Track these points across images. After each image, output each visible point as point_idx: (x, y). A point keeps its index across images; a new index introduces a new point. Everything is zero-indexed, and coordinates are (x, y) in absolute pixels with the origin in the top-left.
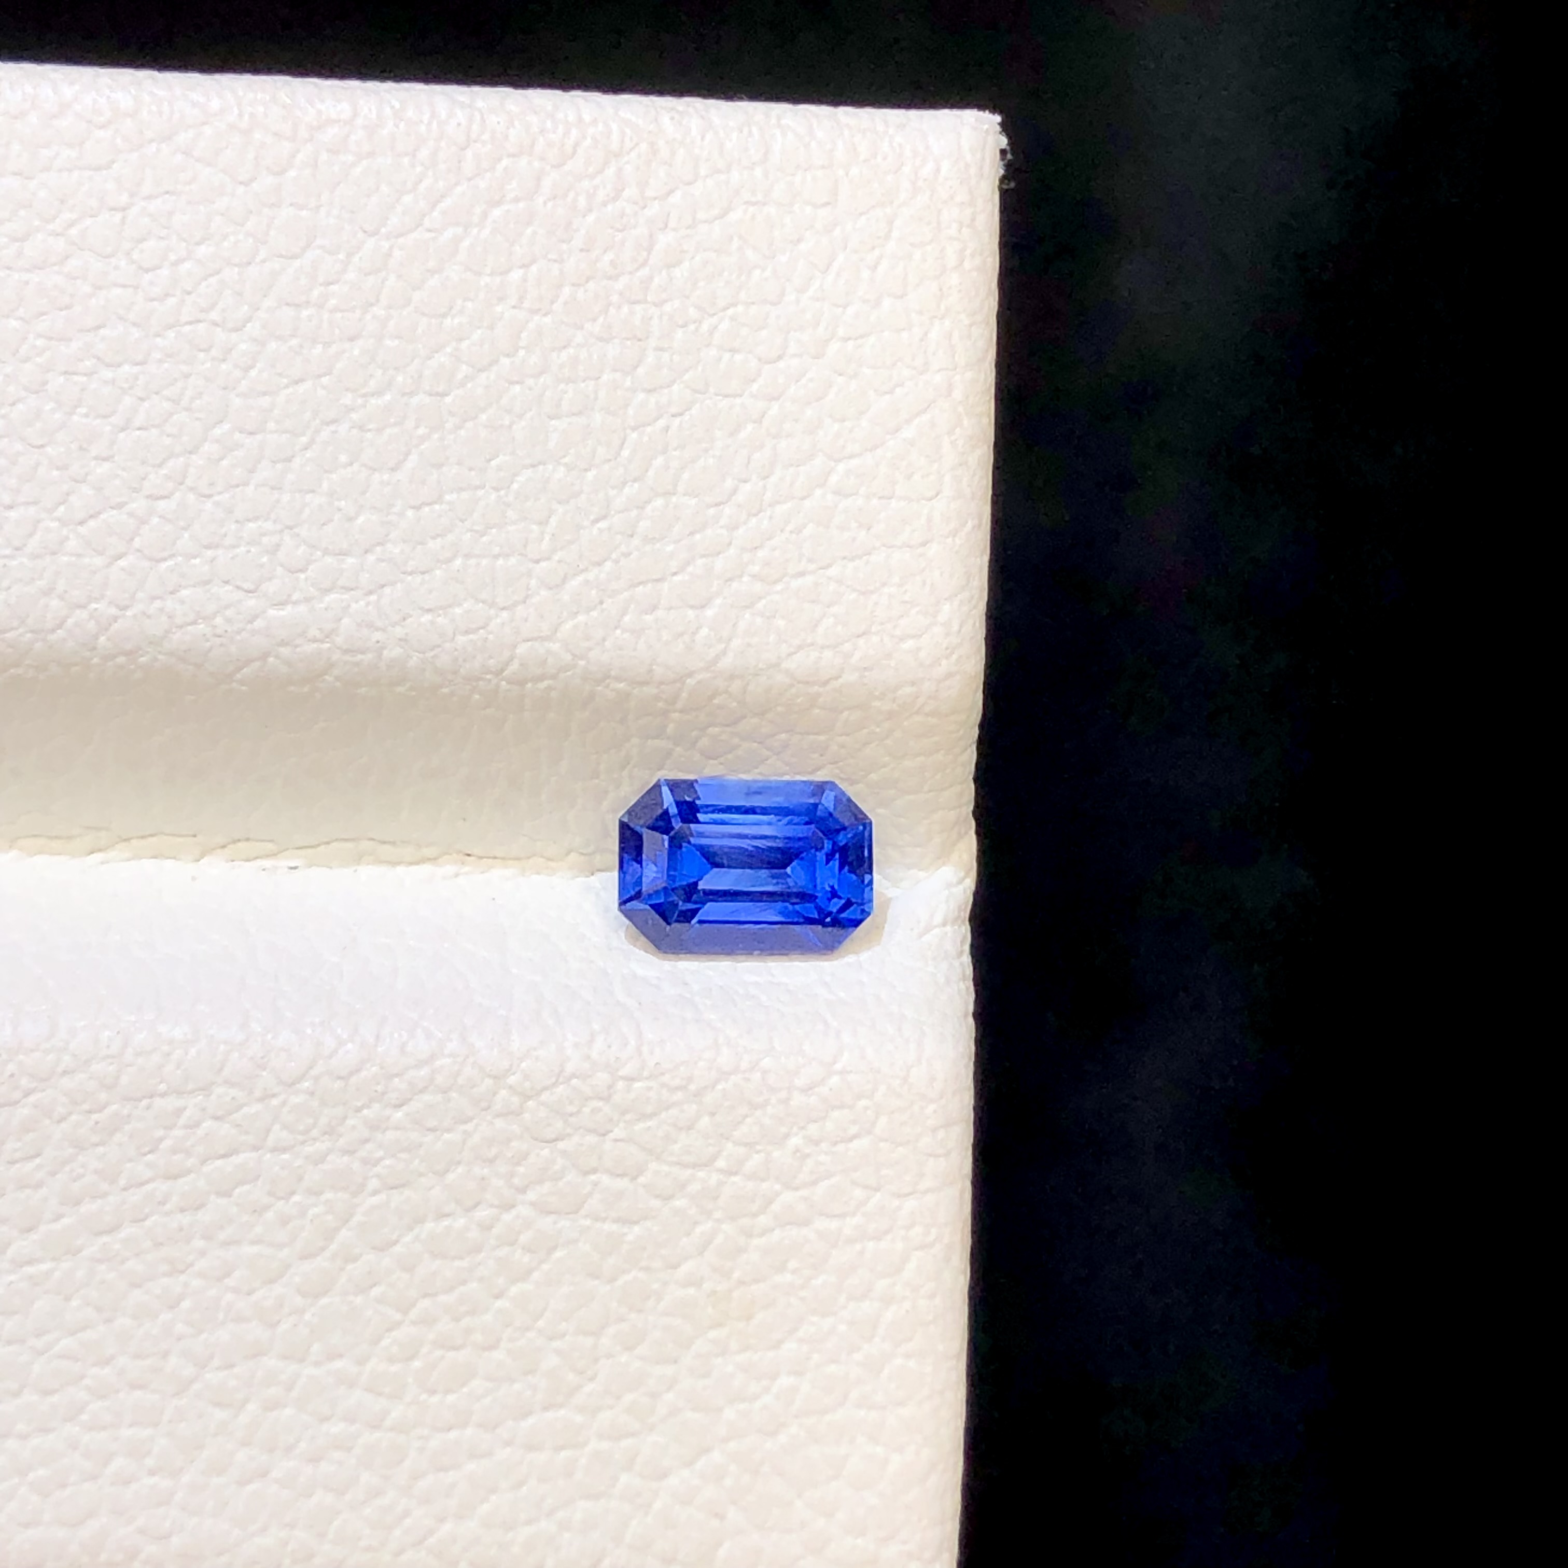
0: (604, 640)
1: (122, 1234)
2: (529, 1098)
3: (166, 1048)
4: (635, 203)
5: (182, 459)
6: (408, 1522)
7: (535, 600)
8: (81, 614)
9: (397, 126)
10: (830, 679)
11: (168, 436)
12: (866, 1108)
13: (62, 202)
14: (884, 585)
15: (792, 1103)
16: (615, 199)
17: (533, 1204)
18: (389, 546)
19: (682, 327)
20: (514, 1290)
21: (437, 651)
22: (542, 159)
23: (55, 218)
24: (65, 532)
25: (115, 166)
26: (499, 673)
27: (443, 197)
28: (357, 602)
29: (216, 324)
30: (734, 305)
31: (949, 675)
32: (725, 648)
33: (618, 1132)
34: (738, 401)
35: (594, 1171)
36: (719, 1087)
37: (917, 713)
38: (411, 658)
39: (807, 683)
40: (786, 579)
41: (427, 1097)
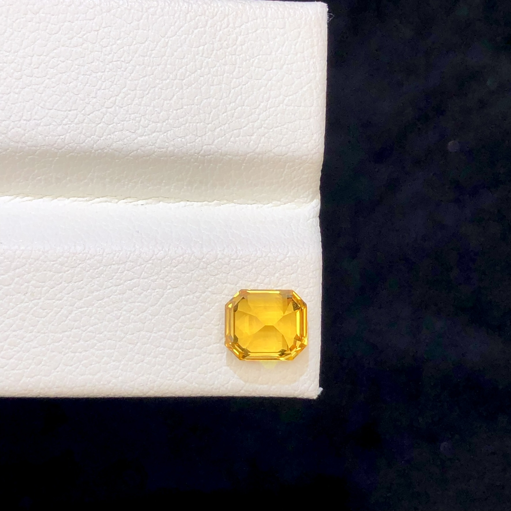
0: (226, 145)
1: (105, 300)
2: (209, 264)
3: (114, 252)
4: (232, 28)
5: (114, 98)
6: (180, 373)
7: (208, 134)
8: (90, 139)
9: (169, 8)
10: (285, 154)
11: (111, 91)
12: (295, 266)
13: (81, 29)
14: (299, 129)
15: (276, 265)
16: (227, 27)
17: (210, 291)
18: (169, 120)
19: (245, 61)
20: (205, 314)
21: (182, 148)
22: (208, 16)
23: (79, 33)
24: (84, 117)
25: (95, 19)
26: (198, 153)
27: (181, 27)
28: (161, 135)
29: (123, 61)
30: (259, 55)
31: (316, 153)
32: (257, 147)
33: (232, 273)
34: (260, 81)
35: (225, 283)
36: (257, 261)
37: (307, 163)
38: (175, 150)
39: (279, 156)
40: (273, 128)
41: (182, 264)
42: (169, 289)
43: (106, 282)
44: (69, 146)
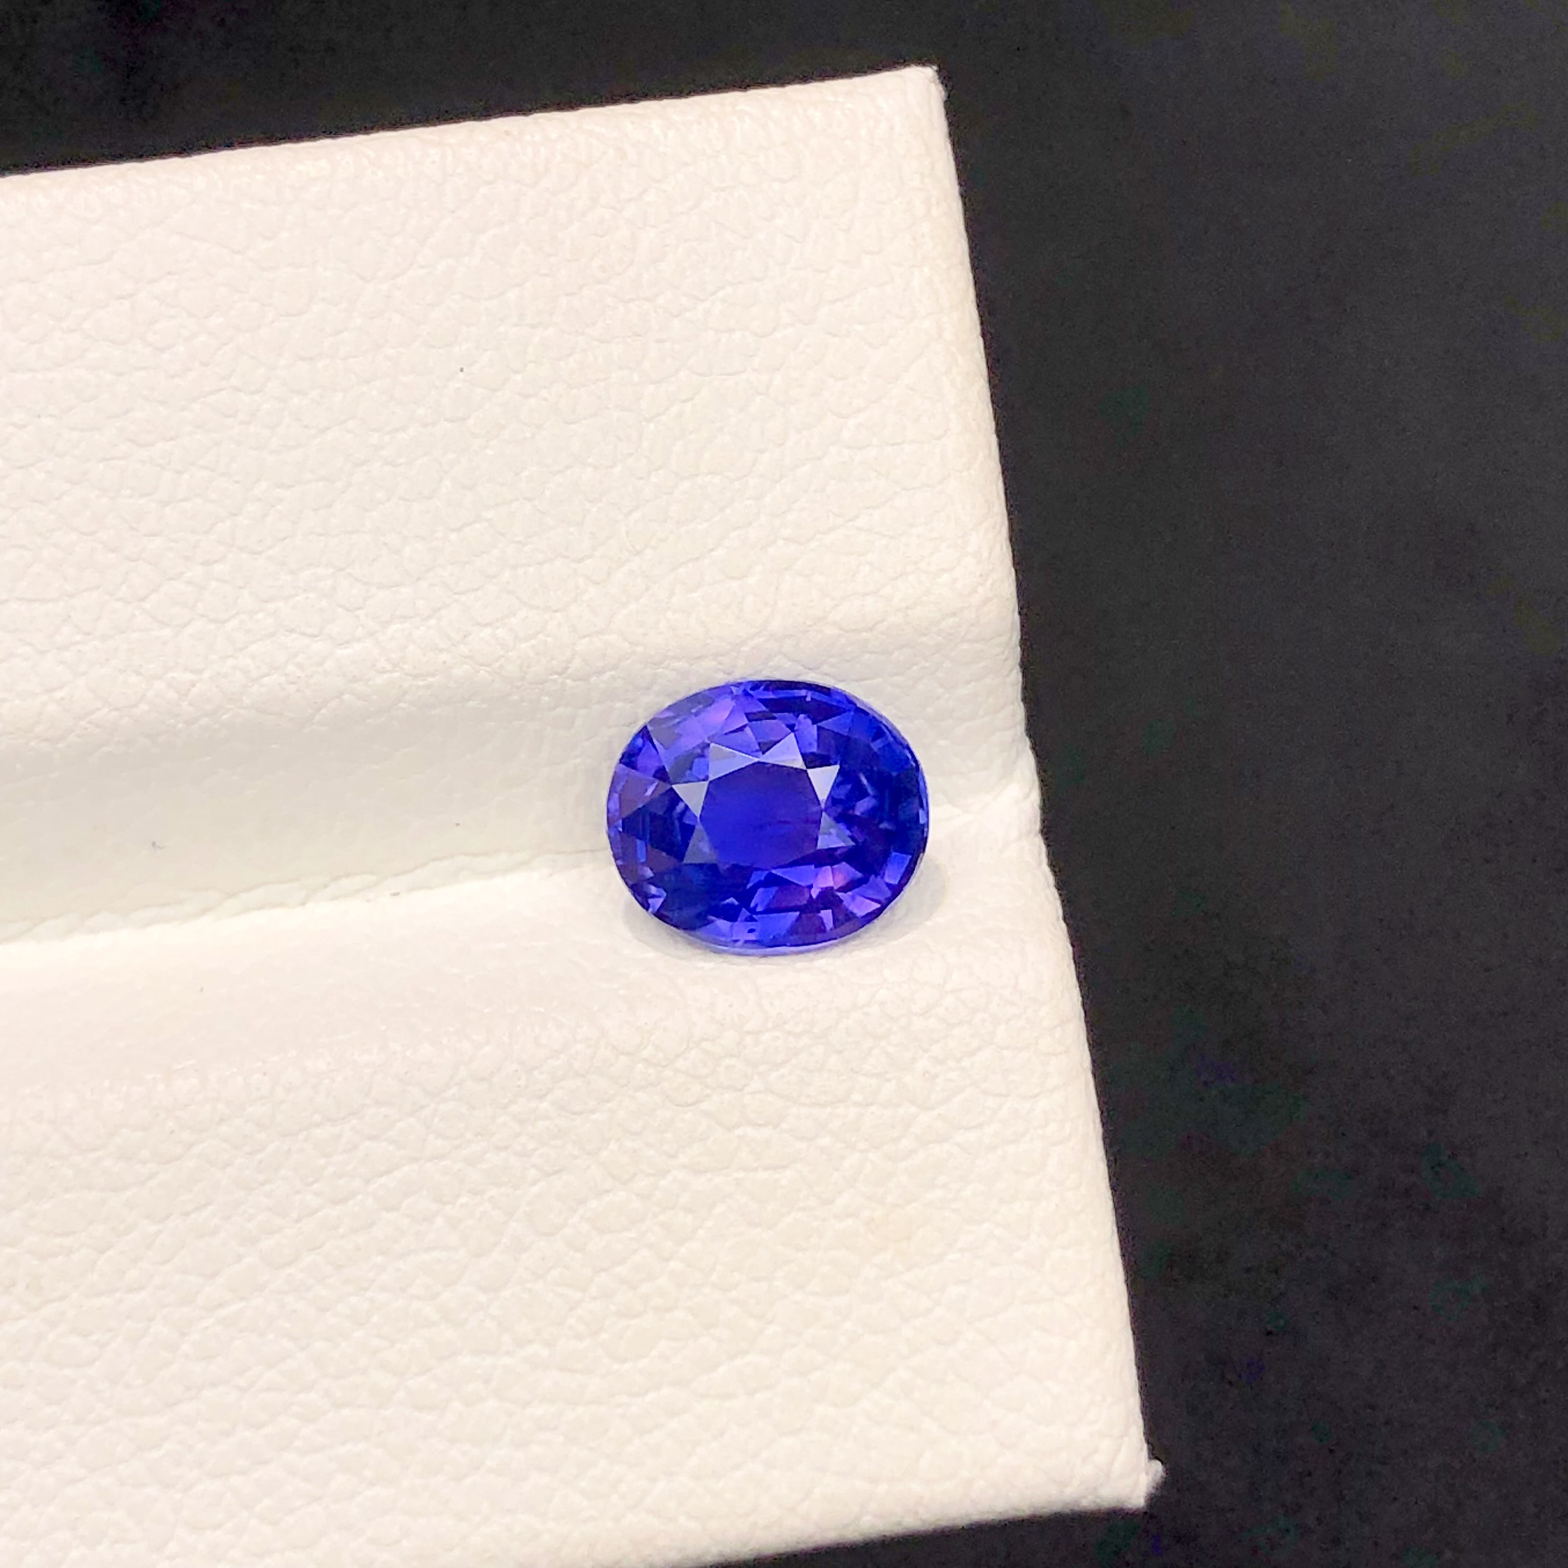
42: (534, 1183)
43: (298, 1192)
44: (90, 722)
